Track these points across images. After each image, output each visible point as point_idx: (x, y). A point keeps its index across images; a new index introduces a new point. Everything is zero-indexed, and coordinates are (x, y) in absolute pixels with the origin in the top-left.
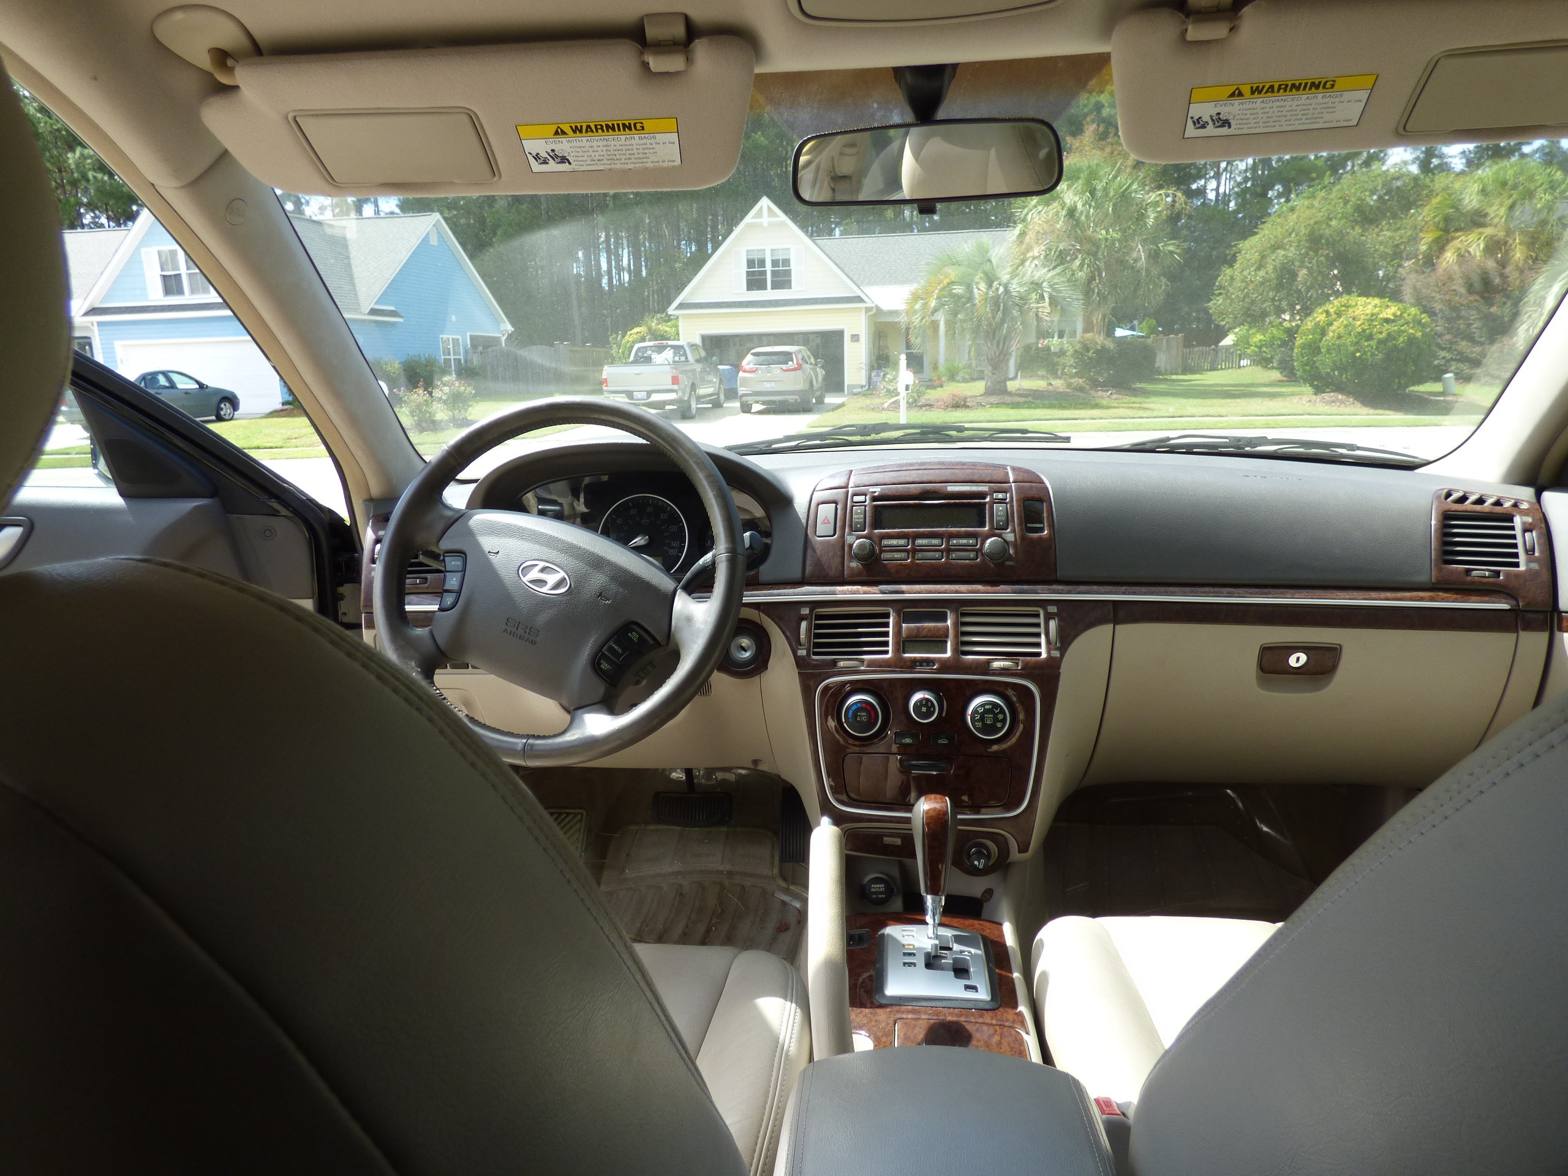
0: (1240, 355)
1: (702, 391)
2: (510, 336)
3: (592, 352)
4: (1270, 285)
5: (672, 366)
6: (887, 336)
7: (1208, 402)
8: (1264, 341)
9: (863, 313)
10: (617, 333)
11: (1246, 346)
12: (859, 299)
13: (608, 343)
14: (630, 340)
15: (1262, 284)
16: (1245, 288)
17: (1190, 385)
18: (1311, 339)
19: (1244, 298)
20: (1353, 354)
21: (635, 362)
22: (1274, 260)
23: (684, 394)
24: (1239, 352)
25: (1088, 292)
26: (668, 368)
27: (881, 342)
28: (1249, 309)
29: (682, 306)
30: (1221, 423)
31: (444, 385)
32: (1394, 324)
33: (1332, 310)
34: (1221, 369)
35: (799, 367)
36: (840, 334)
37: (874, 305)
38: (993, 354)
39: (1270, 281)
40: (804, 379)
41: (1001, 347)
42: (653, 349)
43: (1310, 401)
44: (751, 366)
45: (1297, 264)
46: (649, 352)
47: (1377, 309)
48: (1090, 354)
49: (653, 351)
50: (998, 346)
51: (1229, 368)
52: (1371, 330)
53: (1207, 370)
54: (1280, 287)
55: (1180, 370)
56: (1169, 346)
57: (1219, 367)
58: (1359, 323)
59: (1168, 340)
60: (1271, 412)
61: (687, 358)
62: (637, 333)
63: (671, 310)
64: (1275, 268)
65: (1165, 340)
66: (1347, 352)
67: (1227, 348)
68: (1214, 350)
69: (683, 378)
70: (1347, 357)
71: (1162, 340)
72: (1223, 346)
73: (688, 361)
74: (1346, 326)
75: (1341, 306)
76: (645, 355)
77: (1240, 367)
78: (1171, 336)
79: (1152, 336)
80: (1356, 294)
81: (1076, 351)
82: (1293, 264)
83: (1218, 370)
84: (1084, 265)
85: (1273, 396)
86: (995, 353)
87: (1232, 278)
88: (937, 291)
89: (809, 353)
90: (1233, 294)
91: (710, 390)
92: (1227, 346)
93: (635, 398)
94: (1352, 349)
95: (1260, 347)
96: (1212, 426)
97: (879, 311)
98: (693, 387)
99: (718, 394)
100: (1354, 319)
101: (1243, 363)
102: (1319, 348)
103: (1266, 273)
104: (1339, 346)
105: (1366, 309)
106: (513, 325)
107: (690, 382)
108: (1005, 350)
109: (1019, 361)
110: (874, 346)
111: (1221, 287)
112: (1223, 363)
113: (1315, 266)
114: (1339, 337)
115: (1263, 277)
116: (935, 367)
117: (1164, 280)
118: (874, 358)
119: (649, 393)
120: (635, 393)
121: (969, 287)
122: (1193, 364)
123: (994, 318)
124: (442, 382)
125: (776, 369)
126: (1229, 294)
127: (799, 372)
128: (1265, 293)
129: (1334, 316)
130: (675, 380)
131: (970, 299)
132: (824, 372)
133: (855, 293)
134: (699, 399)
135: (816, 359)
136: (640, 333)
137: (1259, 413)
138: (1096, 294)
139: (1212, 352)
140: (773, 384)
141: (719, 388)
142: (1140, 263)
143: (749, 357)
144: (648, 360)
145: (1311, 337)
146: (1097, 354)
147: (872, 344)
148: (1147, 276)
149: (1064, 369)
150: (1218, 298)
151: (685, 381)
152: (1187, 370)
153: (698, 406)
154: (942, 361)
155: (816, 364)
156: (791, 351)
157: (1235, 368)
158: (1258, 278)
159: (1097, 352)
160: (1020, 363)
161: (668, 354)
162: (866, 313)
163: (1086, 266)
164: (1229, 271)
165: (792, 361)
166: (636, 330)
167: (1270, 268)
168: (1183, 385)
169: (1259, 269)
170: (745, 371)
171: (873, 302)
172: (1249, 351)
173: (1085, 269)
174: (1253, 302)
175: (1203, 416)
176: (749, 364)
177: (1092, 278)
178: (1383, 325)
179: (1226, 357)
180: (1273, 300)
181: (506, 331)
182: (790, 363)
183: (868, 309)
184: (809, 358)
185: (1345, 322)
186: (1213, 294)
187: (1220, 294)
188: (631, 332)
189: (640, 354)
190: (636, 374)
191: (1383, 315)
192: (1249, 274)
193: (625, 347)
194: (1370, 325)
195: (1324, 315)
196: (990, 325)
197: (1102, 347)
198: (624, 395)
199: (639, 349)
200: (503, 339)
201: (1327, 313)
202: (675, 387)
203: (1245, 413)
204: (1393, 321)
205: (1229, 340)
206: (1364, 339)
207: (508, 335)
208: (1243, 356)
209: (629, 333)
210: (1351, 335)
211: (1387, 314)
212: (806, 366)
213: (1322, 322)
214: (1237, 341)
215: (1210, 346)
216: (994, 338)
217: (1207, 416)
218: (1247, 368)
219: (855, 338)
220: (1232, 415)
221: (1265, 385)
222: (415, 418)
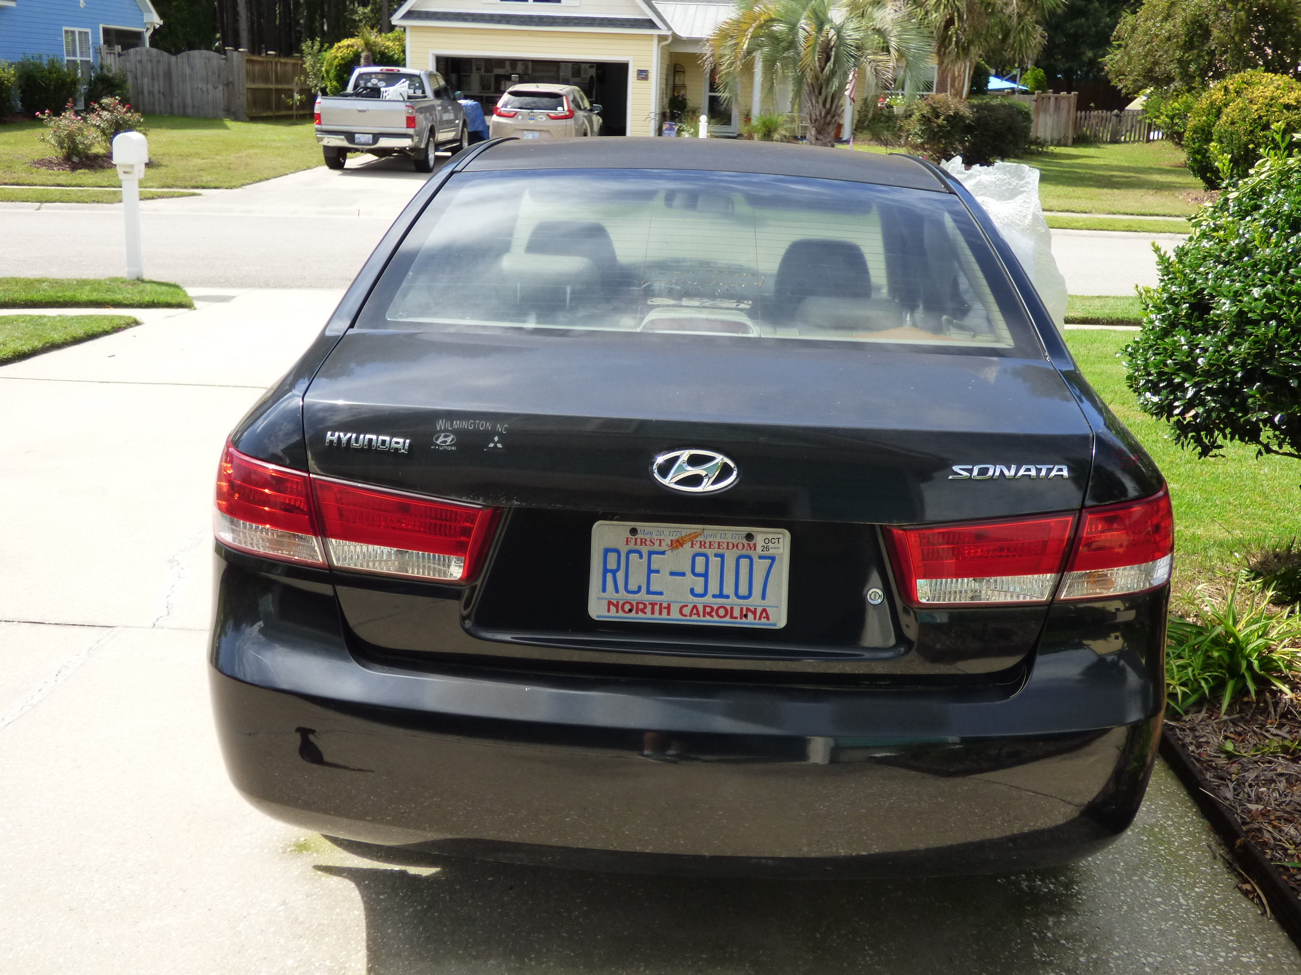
0: (1150, 125)
1: (442, 136)
2: (156, 31)
3: (276, 63)
4: (1178, 42)
5: (408, 104)
6: (684, 72)
7: (1079, 191)
8: (1179, 110)
9: (656, 41)
10: (313, 40)
11: (1157, 114)
12: (650, 24)
13: (301, 52)
14: (339, 55)
15: (1169, 39)
16: (1148, 43)
17: (1072, 166)
18: (1205, 121)
19: (1146, 56)
20: (1246, 145)
21: (357, 94)
22: (1184, 10)
23: (420, 141)
24: (1148, 121)
25: (943, 41)
26: (402, 106)
27: (677, 78)
28: (1151, 70)
29: (410, 15)
30: (1077, 221)
31: (104, 109)
32: (1296, 111)
33: (1231, 87)
34: (1125, 142)
35: (570, 115)
36: (621, 69)
37: (669, 33)
38: (818, 113)
39: (1177, 36)
40: (576, 129)
41: (828, 106)
42: (380, 76)
43: (1196, 199)
44: (509, 108)
45: (1212, 17)
46: (374, 81)
47: (1279, 91)
48: (940, 121)
49: (380, 80)
50: (824, 105)
51: (1134, 142)
52: (1268, 117)
53: (1106, 142)
54: (1189, 46)
55: (1070, 141)
56: (1057, 108)
57: (1123, 138)
58: (1255, 107)
59: (1056, 98)
60: (1143, 211)
61: (424, 92)
62: (348, 46)
63: (396, 20)
64: (1184, 21)
65: (1052, 99)
66: (1239, 142)
67: (1135, 113)
68: (1117, 116)
69: (420, 118)
70: (1239, 148)
71: (1049, 98)
72: (1129, 111)
73: (425, 97)
74: (1241, 110)
75: (1243, 82)
76: (369, 85)
77: (1148, 141)
78: (1062, 93)
79: (1036, 92)
80: (1263, 68)
81: (923, 116)
82: (1207, 16)
83: (1122, 142)
84: (939, 5)
85: (1160, 187)
86: (821, 113)
87: (1134, 29)
88: (751, 30)
89: (581, 93)
90: (1132, 49)
91: (450, 135)
92: (1133, 111)
93: (356, 141)
94: (1245, 139)
95: (1172, 118)
96: (1065, 225)
97: (676, 39)
98: (432, 132)
99: (461, 140)
100: (1251, 102)
101: (1154, 135)
102: (1211, 134)
103: (1174, 26)
104: (1232, 134)
105: (1266, 89)
106: (162, 15)
107: (430, 125)
108: (833, 109)
109: (857, 117)
110: (667, 85)
111: (1119, 38)
112: (1128, 134)
113: (1232, 22)
114: (1233, 123)
115: (1169, 31)
116: (747, 118)
117: (1040, 29)
118: (666, 101)
119: (376, 137)
120: (357, 135)
121: (793, 27)
122: (1088, 133)
123: (823, 69)
124: (100, 105)
125: (541, 117)
126: (1128, 48)
127: (570, 122)
128: (1171, 52)
129: (1233, 95)
130: (411, 122)
131: (792, 44)
132: (601, 121)
133: (646, 15)
134: (438, 146)
135: (591, 103)
136: (352, 46)
137: (1129, 211)
138: (954, 43)
139: (1113, 118)
140: (537, 134)
141: (463, 131)
142: (1011, 8)
143: (506, 97)
144: (375, 93)
145: (1204, 118)
146: (948, 121)
147: (664, 82)
148: (1019, 24)
149: (907, 137)
150: (1117, 52)
151: (423, 122)
152: (1081, 140)
153: (438, 154)
154: (756, 111)
155: (591, 110)
156: (561, 92)
157: (1142, 141)
158: (1163, 31)
159: (948, 119)
160: (858, 121)
161: (402, 88)
162: (659, 42)
163: (942, 7)
164: (1130, 19)
165: (563, 106)
166: (345, 42)
167: (1179, 21)
168: (1061, 165)
169: (1165, 19)
170: (500, 115)
171: (670, 28)
172: (1158, 122)
173: (941, 11)
174: (1156, 63)
175: (1063, 211)
176: (505, 105)
177: (949, 22)
178: (1282, 112)
179: (1132, 126)
180: (1180, 61)
181: (152, 23)
182: (560, 109)
183: (662, 38)
184: (582, 99)
185: (1241, 105)
186: (1110, 44)
187: (1120, 46)
188: (339, 44)
189: (362, 83)
190: (360, 111)
191: (1285, 100)
192: (1154, 24)
193: (331, 65)
194: (1268, 111)
195: (1222, 93)
196: (816, 78)
197: (954, 113)
198: (343, 137)
199: (361, 76)
200: (147, 35)
201: (1226, 89)
202: (411, 131)
203: (1113, 210)
204: (1296, 108)
205: (1137, 105)
206: (1260, 127)
207: (155, 29)
208: (1153, 127)
209: (336, 45)
210: (1245, 121)
211: (1289, 99)
212: (580, 114)
213: (1219, 100)
214: (1146, 106)
215: (1112, 111)
216: (820, 93)
217: (1068, 211)
218: (1157, 143)
219: (643, 75)
220: (1098, 211)
221: (1161, 171)
222: (64, 150)
